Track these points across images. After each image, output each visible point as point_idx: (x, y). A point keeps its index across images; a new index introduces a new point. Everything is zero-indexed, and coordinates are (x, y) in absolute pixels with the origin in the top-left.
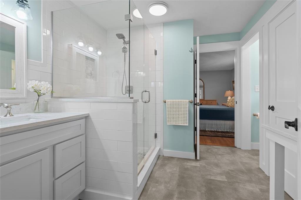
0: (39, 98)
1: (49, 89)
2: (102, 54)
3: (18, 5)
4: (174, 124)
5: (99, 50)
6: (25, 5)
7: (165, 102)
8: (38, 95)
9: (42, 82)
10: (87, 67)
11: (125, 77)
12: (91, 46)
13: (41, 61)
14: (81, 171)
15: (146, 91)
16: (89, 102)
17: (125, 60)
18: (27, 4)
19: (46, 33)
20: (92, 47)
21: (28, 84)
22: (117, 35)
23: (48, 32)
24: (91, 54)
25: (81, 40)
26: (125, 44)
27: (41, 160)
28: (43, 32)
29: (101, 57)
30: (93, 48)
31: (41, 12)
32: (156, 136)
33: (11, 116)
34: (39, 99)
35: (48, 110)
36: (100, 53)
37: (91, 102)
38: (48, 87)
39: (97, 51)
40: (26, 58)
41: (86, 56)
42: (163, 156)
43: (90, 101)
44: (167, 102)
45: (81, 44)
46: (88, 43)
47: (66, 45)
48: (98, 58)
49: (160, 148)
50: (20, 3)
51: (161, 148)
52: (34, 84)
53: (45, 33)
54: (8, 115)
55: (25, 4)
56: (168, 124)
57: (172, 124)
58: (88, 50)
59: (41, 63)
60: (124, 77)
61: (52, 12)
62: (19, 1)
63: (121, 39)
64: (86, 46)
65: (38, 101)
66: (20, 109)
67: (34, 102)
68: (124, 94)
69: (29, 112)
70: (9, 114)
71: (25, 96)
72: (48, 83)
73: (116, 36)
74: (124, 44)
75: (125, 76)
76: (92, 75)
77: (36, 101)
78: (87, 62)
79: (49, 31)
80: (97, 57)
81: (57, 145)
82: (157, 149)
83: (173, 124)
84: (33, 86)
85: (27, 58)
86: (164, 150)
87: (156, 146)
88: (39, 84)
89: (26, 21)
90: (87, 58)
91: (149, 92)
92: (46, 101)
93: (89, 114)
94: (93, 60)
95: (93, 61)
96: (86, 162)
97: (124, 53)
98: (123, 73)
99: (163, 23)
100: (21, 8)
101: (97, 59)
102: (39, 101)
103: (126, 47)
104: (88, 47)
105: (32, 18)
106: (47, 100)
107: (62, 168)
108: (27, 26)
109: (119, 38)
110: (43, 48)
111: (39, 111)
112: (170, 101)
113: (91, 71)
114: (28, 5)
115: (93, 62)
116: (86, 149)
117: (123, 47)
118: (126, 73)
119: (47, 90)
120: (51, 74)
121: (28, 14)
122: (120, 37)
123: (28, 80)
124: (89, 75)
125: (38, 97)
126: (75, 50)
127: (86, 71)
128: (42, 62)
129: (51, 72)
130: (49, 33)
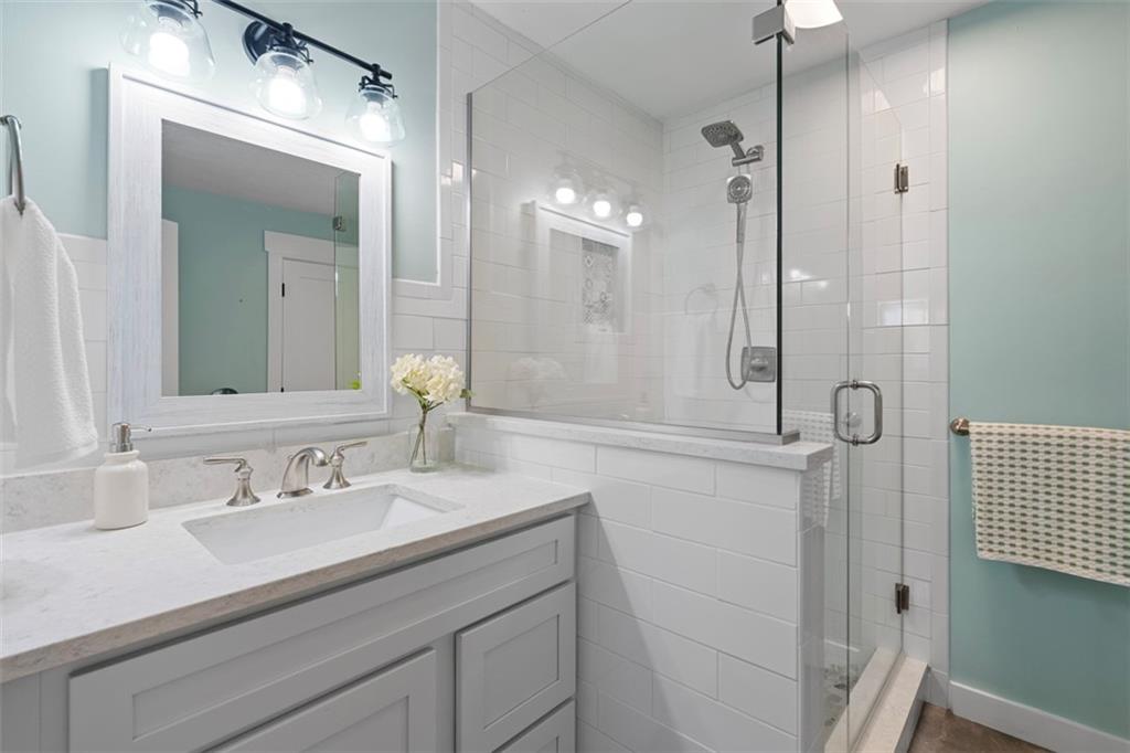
0: (424, 417)
1: (452, 387)
2: (644, 221)
3: (365, 95)
4: (1030, 561)
5: (632, 208)
6: (382, 91)
7: (965, 433)
8: (424, 407)
9: (436, 357)
10: (588, 280)
11: (739, 307)
12: (599, 196)
13: (435, 281)
14: (557, 738)
15: (856, 386)
16: (592, 444)
17: (743, 235)
18: (390, 86)
19: (451, 177)
20: (606, 200)
21: (393, 368)
22: (706, 132)
23: (459, 170)
24: (601, 228)
25: (566, 181)
26: (738, 164)
27: (407, 697)
28: (442, 174)
29: (641, 234)
30: (612, 205)
31: (435, 107)
32: (902, 599)
33: (341, 487)
34: (427, 419)
35: (456, 455)
36: (635, 219)
37: (597, 445)
38: (451, 377)
39: (626, 212)
40: (390, 276)
41: (584, 239)
42: (949, 713)
43: (597, 441)
44: (973, 437)
45: (566, 195)
46: (589, 187)
47: (515, 210)
48: (629, 240)
49: (928, 669)
50: (368, 89)
51: (933, 669)
52: (409, 371)
53: (447, 176)
54: (334, 484)
55: (384, 86)
56: (985, 555)
57: (1008, 558)
58: (591, 213)
59: (437, 287)
60: (735, 311)
61: (470, 97)
62: (367, 82)
63: (724, 143)
64: (585, 199)
65: (422, 428)
66: (373, 456)
67: (410, 431)
68: (737, 385)
69: (396, 466)
70: (338, 480)
71: (385, 411)
72: (454, 360)
73: (703, 138)
74: (734, 165)
75: (744, 305)
76: (605, 309)
77: (418, 429)
78: (589, 262)
79: (461, 167)
80: (626, 236)
81: (464, 635)
82: (914, 669)
83: (1018, 560)
84: (405, 376)
85: (394, 275)
86: (953, 683)
87: (901, 654)
88: (423, 367)
89: (389, 146)
90: (588, 245)
91: (874, 388)
92: (450, 425)
93: (589, 494)
94: (610, 250)
95: (610, 255)
96: (577, 700)
97: (735, 205)
98: (734, 291)
99: (948, 20)
100: (373, 104)
101: (625, 243)
102: (425, 428)
103: (745, 178)
104: (592, 200)
105: (402, 135)
106: (451, 421)
107: (486, 727)
108: (393, 164)
109: (716, 142)
110: (442, 231)
111: (425, 463)
112: (995, 430)
113: (603, 293)
114: (390, 89)
115: (610, 259)
116: (577, 643)
117: (730, 180)
118: (745, 290)
119: (446, 388)
120: (465, 323)
121: (392, 122)
122: (722, 136)
123: (396, 351)
124: (596, 312)
125: (422, 415)
126: (547, 220)
127: (584, 295)
128: (438, 283)
129: (464, 315)
130: (461, 176)
